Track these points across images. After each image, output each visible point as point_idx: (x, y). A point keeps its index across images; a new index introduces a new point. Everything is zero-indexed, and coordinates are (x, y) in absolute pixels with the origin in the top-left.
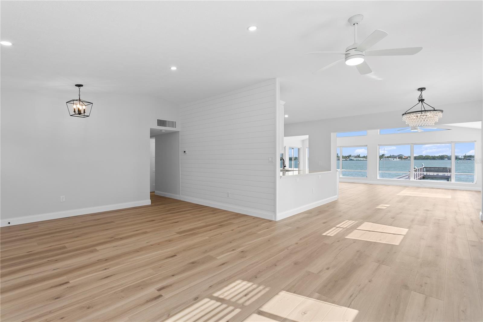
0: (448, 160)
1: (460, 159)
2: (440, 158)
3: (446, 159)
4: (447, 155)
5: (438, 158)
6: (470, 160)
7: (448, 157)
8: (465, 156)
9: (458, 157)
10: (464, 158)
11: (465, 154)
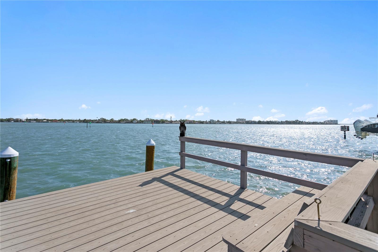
0: (14, 122)
1: (23, 122)
2: (7, 121)
3: (13, 122)
4: (13, 118)
5: (5, 121)
6: (30, 122)
7: (14, 119)
8: (27, 120)
9: (22, 120)
10: (26, 121)
11: (27, 118)
